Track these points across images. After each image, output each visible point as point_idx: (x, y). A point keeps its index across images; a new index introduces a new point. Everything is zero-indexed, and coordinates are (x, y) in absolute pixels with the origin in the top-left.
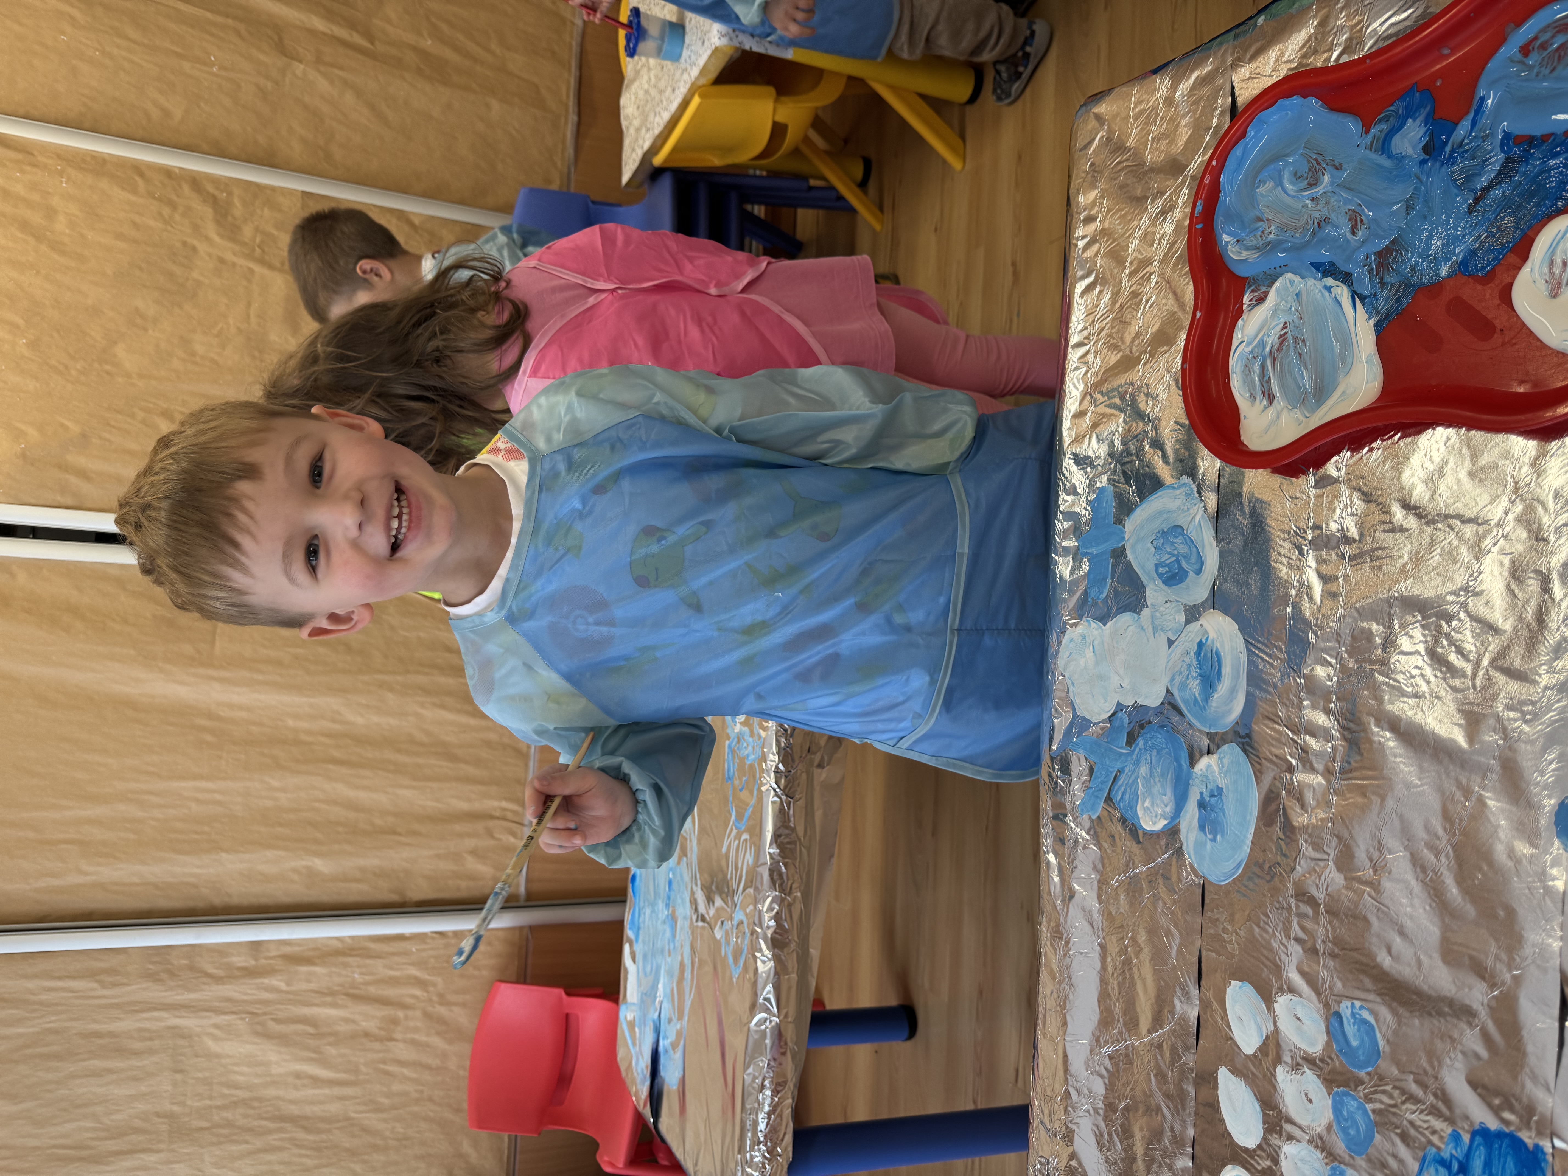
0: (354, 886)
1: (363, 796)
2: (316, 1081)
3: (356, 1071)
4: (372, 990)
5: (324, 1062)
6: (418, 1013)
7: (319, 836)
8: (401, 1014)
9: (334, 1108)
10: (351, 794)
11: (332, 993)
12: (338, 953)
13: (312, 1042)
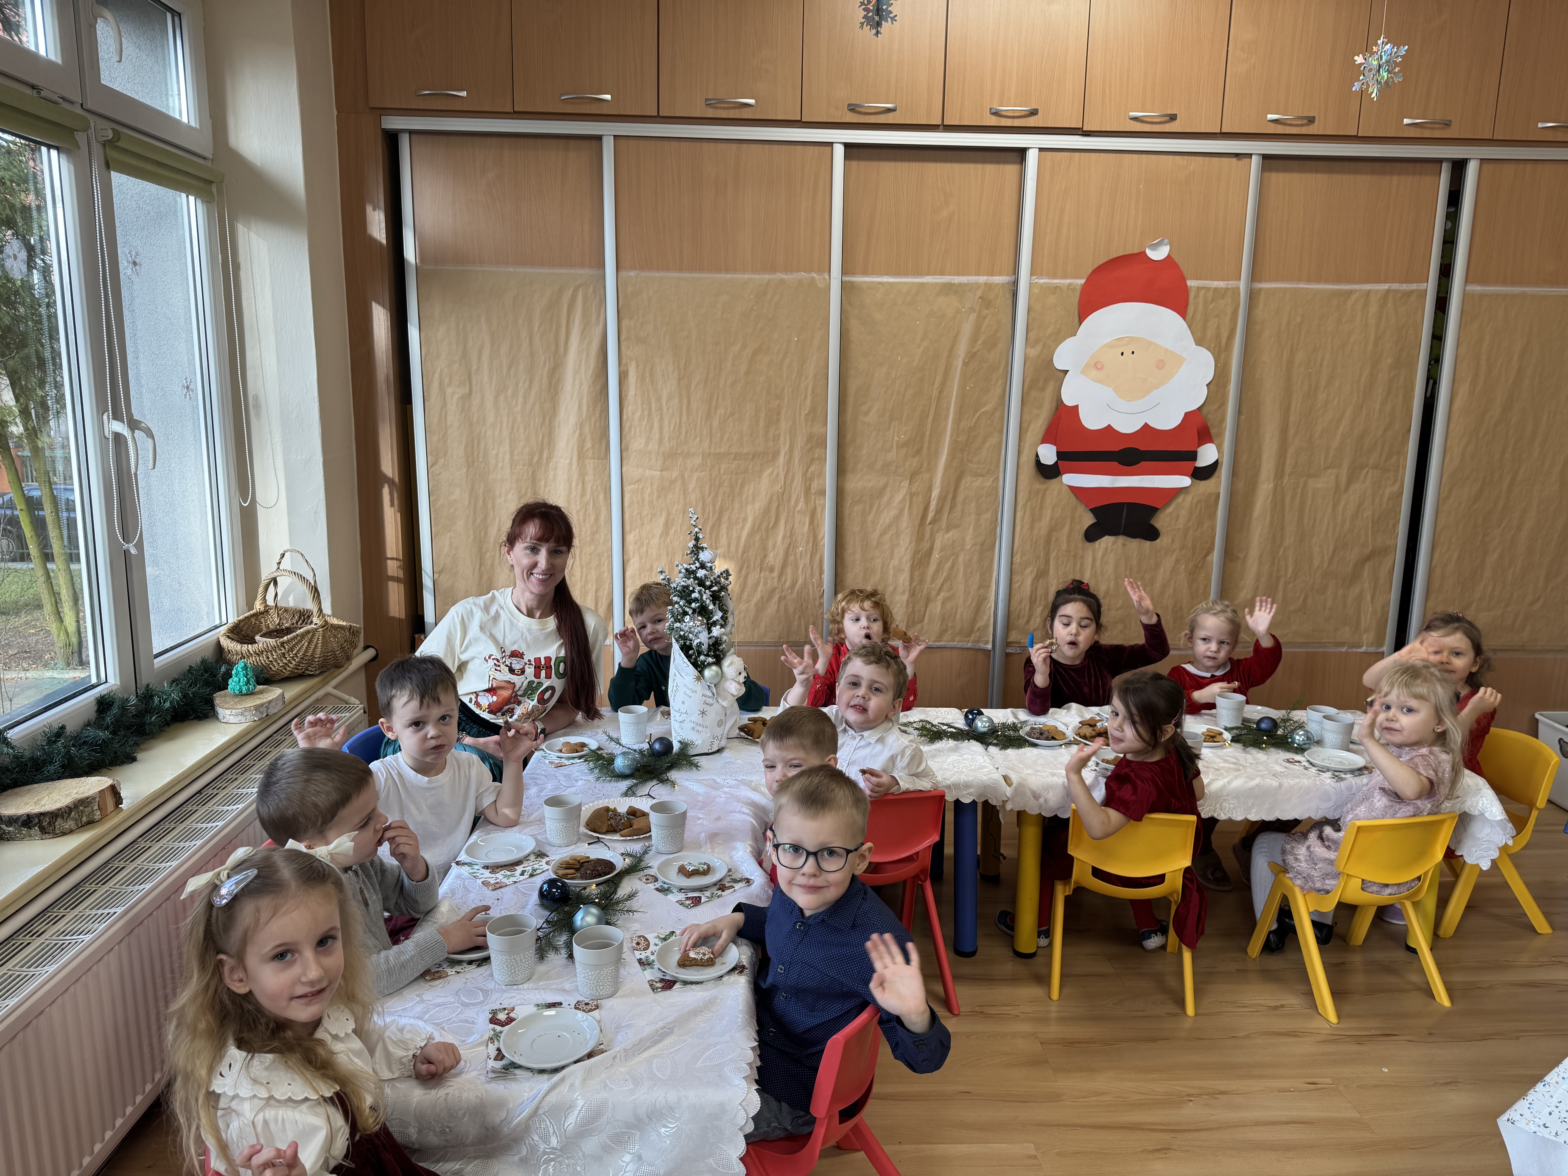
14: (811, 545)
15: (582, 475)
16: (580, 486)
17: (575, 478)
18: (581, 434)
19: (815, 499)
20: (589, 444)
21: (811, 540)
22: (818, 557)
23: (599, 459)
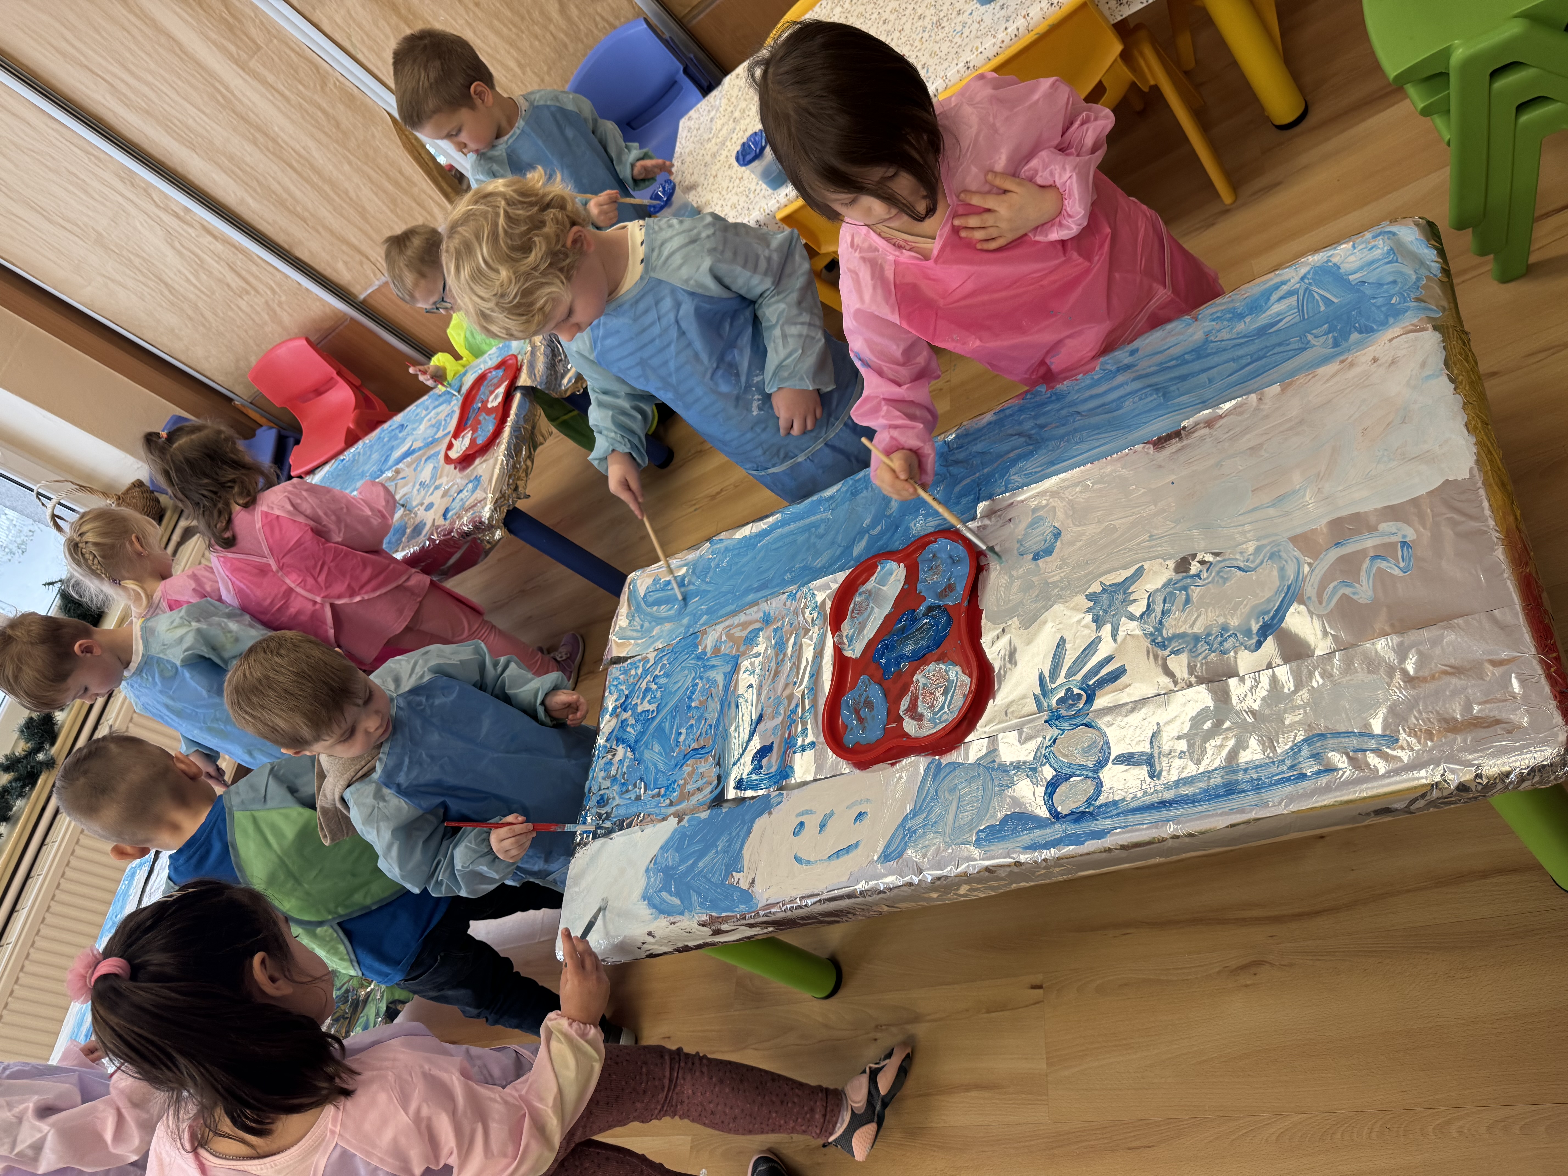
0: (265, 224)
1: (298, 194)
2: (188, 280)
3: (213, 293)
4: (244, 273)
5: (198, 278)
6: (263, 300)
7: (259, 190)
8: (253, 292)
9: (192, 297)
10: (292, 188)
11: (219, 258)
12: (234, 246)
13: (195, 267)
15: (264, 82)
16: (277, 95)
17: (263, 90)
18: (215, 44)
20: (232, 48)
23: (255, 53)
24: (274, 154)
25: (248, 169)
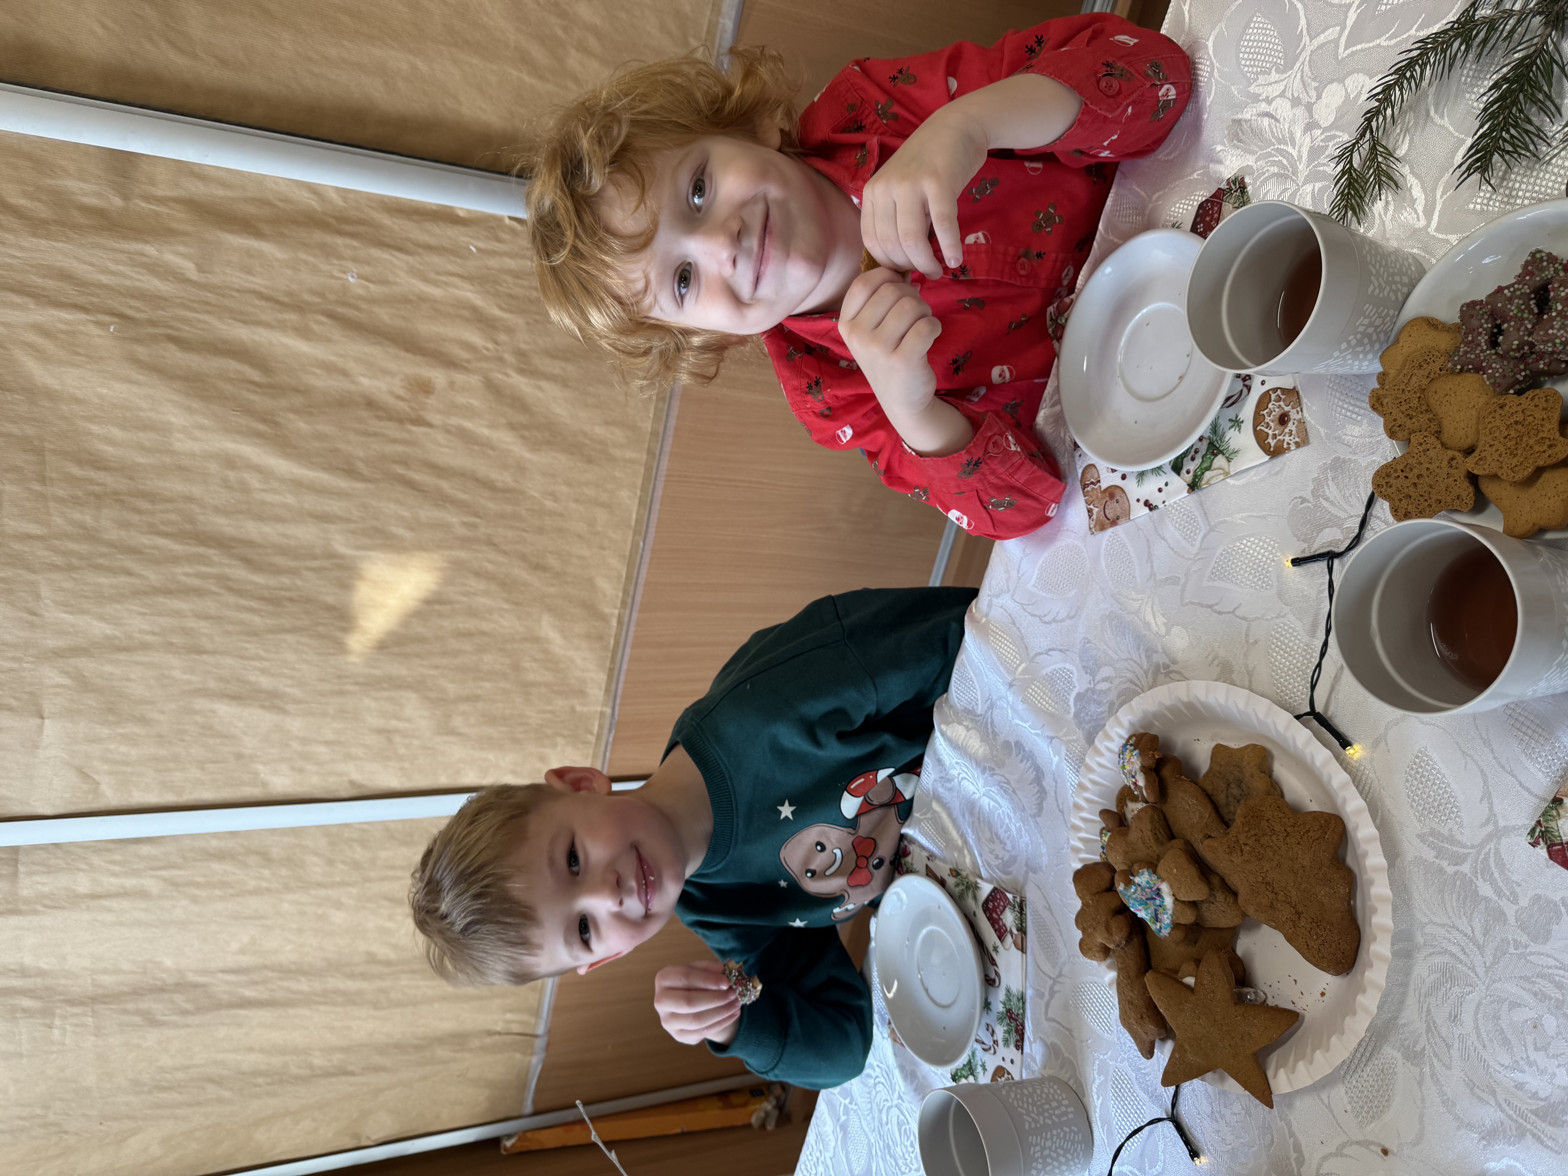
14: (339, 241)
19: (147, 198)
21: (319, 236)
22: (386, 220)
24: (200, 1010)
25: (180, 1075)
